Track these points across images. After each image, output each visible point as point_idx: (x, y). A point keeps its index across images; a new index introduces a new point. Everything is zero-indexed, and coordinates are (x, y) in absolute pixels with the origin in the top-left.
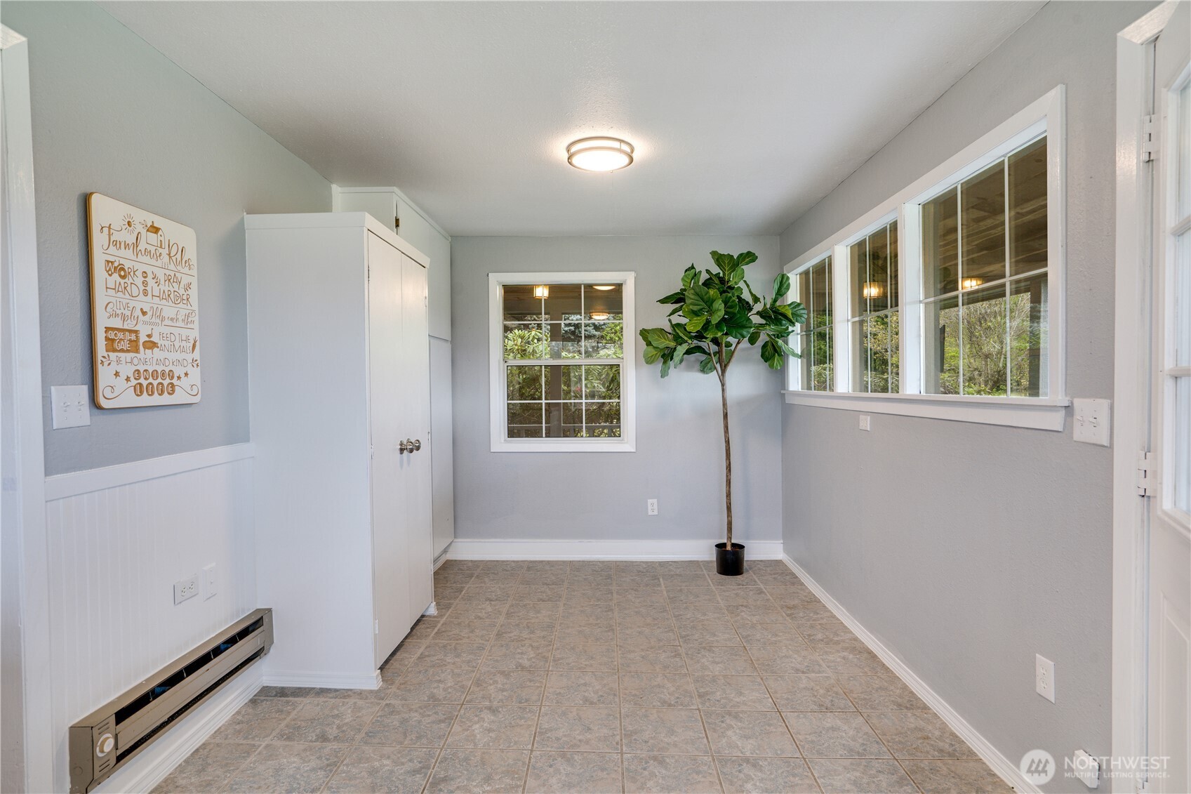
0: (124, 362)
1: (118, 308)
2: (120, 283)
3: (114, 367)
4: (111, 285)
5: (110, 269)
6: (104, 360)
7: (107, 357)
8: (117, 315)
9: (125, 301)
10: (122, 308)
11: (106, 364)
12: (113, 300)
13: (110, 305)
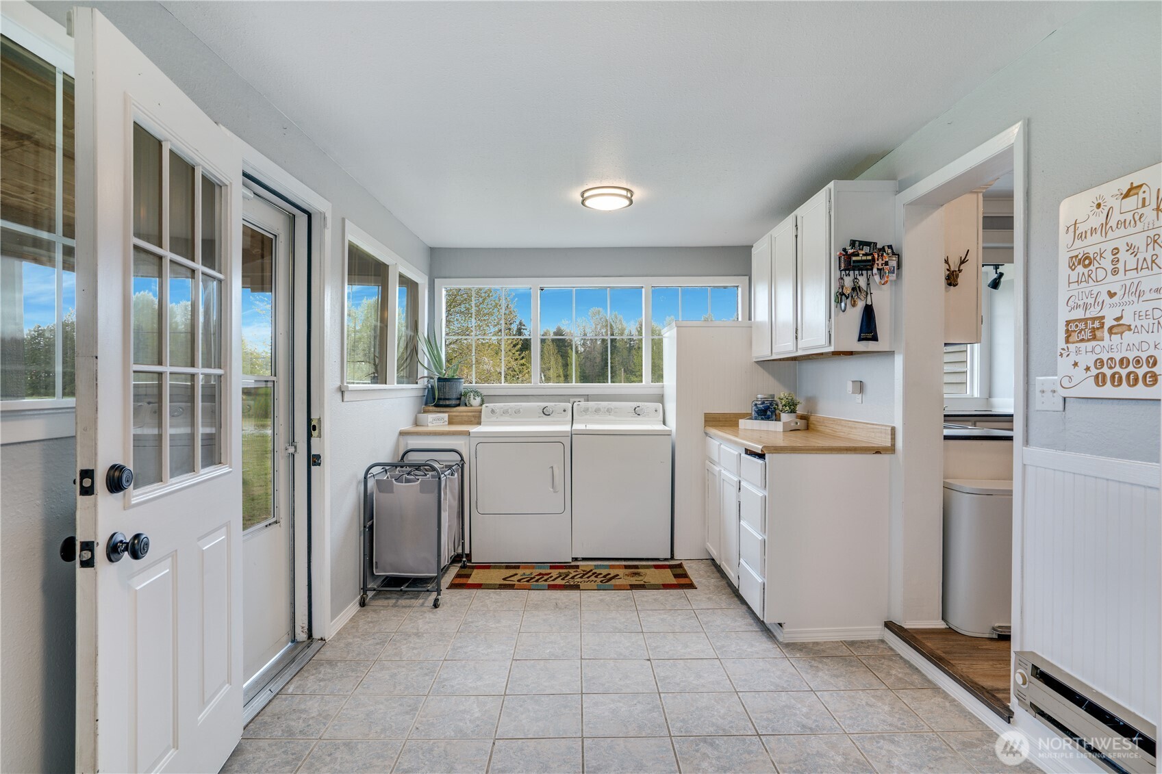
0: (1084, 352)
1: (1080, 299)
2: (1083, 274)
3: (1073, 358)
4: (1074, 278)
5: (1074, 264)
6: (1063, 352)
7: (1066, 349)
8: (1078, 306)
9: (1087, 290)
10: (1084, 297)
11: (1065, 355)
12: (1075, 293)
13: (1073, 298)
